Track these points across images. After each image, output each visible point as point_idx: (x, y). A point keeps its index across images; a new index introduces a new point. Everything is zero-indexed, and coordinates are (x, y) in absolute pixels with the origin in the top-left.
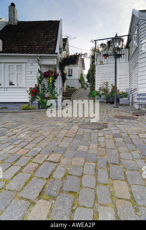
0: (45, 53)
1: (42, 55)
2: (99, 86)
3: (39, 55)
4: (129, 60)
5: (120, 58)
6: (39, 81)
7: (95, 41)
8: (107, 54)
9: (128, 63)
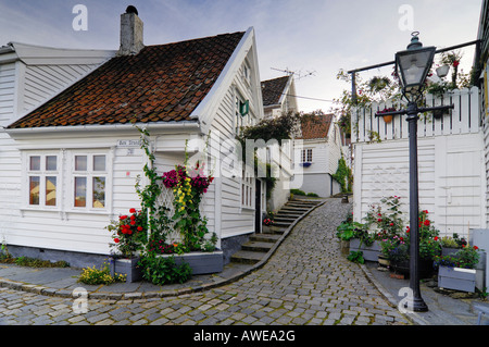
0: (161, 120)
1: (152, 125)
2: (367, 209)
3: (143, 126)
4: (481, 124)
5: (447, 120)
6: (145, 197)
7: (353, 73)
8: (394, 109)
9: (481, 136)
